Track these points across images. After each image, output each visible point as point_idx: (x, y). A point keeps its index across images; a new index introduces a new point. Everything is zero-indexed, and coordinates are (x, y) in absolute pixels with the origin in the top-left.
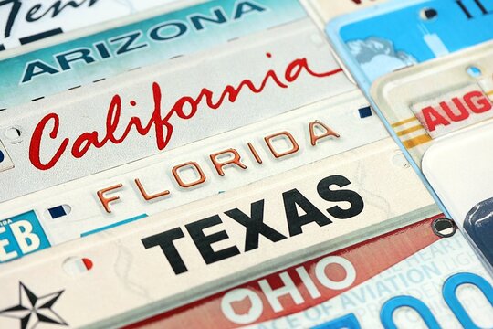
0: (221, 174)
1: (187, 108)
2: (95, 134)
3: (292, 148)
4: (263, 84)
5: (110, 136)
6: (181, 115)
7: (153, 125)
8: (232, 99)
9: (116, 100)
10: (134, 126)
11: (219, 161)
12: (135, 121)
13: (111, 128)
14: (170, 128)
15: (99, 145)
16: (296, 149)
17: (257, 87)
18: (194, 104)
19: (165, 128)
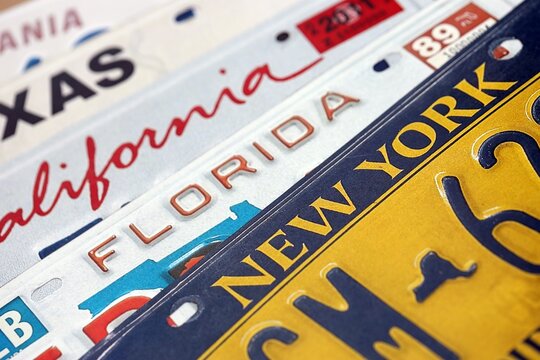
0: (228, 187)
1: (126, 156)
2: (20, 211)
3: (306, 131)
4: (217, 106)
5: (37, 210)
6: (120, 165)
7: (87, 185)
8: (179, 132)
9: (45, 167)
10: (65, 192)
11: (222, 174)
12: (67, 185)
13: (38, 200)
14: (106, 183)
15: (23, 223)
16: (311, 131)
17: (209, 111)
18: (134, 149)
19: (100, 185)
